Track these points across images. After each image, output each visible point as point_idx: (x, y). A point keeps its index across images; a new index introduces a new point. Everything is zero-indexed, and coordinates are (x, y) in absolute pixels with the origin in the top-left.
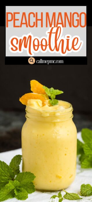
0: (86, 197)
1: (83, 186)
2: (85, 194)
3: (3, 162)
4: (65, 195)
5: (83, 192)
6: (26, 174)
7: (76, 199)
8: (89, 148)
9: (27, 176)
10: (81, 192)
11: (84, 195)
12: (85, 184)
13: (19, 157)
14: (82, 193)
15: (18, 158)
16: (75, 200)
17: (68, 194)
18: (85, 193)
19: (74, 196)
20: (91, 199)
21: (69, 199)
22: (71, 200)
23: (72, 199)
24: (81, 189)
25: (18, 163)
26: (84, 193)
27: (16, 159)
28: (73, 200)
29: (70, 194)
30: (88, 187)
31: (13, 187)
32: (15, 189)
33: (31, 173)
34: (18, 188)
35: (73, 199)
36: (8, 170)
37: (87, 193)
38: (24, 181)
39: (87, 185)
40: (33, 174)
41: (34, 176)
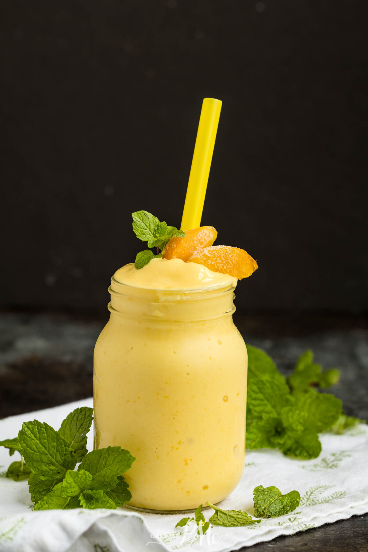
0: (271, 519)
1: (259, 491)
2: (266, 512)
3: (45, 423)
4: (214, 516)
5: (260, 507)
6: (109, 454)
7: (243, 524)
8: (260, 396)
9: (111, 458)
10: (254, 507)
11: (264, 513)
12: (265, 487)
13: (83, 413)
14: (259, 510)
15: (80, 416)
16: (241, 525)
17: (221, 512)
18: (265, 509)
19: (238, 516)
20: (284, 523)
21: (224, 525)
22: (230, 526)
23: (234, 525)
24: (256, 499)
25: (80, 430)
26: (263, 508)
27: (75, 418)
28: (237, 526)
29: (227, 513)
30: (272, 494)
31: (75, 489)
32: (81, 494)
33: (123, 450)
34: (89, 492)
35: (236, 523)
36: (58, 446)
37: (272, 510)
38: (103, 472)
39: (268, 488)
40: (128, 452)
41: (131, 456)
